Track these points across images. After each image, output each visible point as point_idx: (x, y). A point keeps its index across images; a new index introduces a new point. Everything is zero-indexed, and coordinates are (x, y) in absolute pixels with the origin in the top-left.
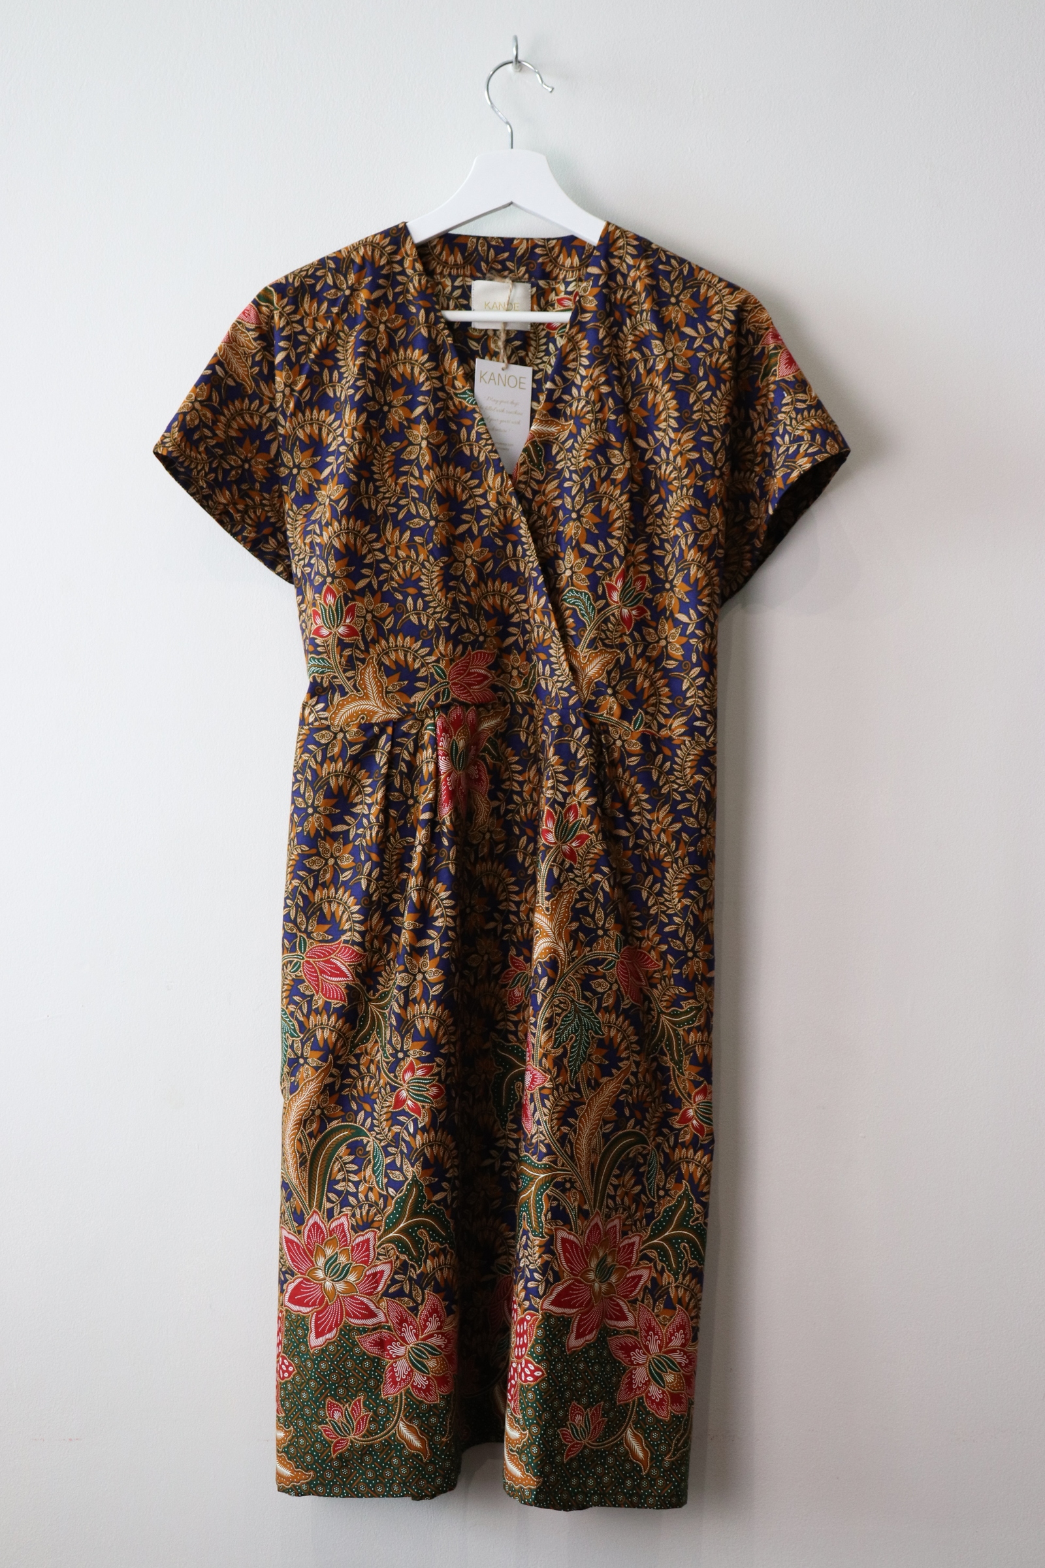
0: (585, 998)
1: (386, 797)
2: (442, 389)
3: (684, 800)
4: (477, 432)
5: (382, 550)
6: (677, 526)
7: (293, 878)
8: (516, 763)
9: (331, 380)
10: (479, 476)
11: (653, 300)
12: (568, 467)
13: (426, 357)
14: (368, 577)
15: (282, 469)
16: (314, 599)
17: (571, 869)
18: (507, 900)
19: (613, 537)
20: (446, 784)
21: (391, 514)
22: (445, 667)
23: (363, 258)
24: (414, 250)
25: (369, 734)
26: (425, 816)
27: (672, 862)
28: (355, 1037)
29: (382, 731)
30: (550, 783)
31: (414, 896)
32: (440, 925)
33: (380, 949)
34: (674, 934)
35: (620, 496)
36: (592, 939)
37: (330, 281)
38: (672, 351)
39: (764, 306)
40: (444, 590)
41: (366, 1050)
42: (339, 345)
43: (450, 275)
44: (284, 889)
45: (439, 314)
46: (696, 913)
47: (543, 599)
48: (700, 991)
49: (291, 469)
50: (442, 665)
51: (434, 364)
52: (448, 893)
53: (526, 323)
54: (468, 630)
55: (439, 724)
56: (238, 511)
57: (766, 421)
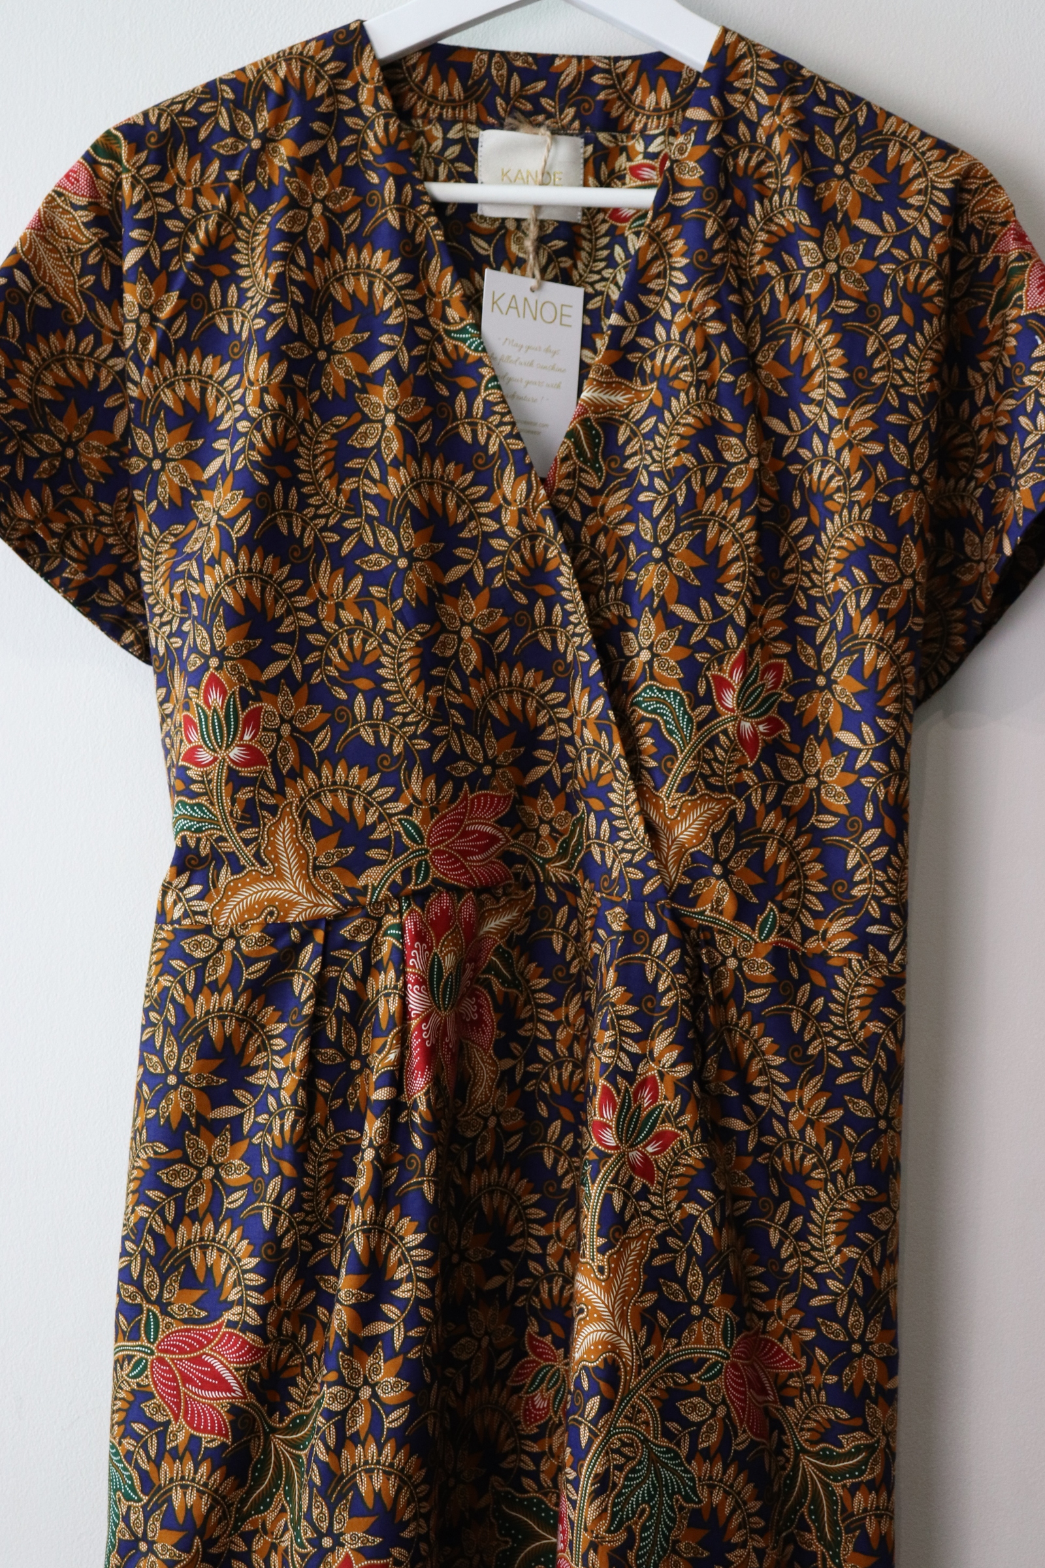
0: (667, 1433)
1: (310, 1058)
2: (424, 322)
3: (849, 1067)
4: (484, 401)
5: (312, 610)
6: (840, 574)
7: (137, 1203)
8: (544, 990)
9: (224, 303)
10: (487, 478)
11: (804, 169)
12: (646, 467)
13: (396, 264)
14: (285, 657)
15: (134, 460)
16: (187, 696)
17: (644, 1194)
18: (525, 1234)
19: (726, 593)
20: (420, 1036)
21: (329, 545)
22: (422, 822)
23: (285, 82)
24: (378, 70)
25: (283, 943)
26: (381, 1094)
27: (826, 1181)
28: (243, 1501)
29: (306, 937)
30: (608, 1036)
31: (359, 1242)
32: (406, 1295)
33: (294, 1336)
34: (828, 1312)
35: (739, 520)
36: (681, 1323)
37: (224, 123)
38: (836, 260)
39: (1000, 182)
40: (422, 683)
41: (264, 1524)
42: (239, 239)
43: (440, 119)
44: (121, 1220)
45: (419, 187)
46: (869, 1272)
47: (600, 703)
48: (874, 1415)
49: (150, 461)
50: (416, 818)
51: (411, 277)
52: (420, 1237)
53: (574, 208)
54: (464, 756)
55: (409, 925)
56: (53, 534)
57: (1000, 388)
